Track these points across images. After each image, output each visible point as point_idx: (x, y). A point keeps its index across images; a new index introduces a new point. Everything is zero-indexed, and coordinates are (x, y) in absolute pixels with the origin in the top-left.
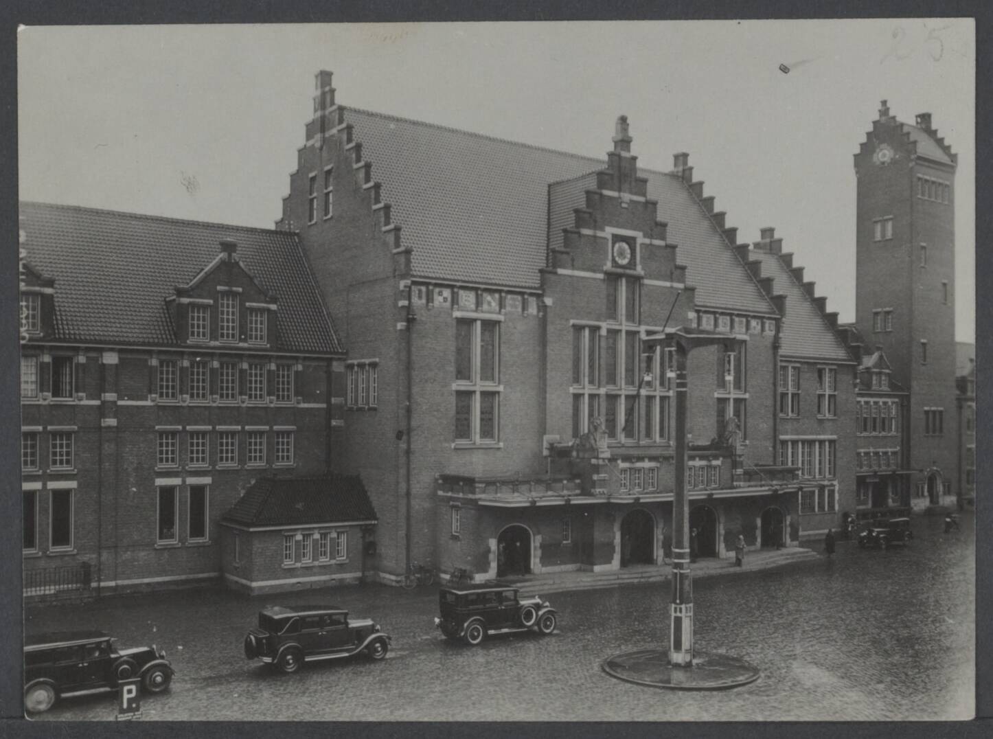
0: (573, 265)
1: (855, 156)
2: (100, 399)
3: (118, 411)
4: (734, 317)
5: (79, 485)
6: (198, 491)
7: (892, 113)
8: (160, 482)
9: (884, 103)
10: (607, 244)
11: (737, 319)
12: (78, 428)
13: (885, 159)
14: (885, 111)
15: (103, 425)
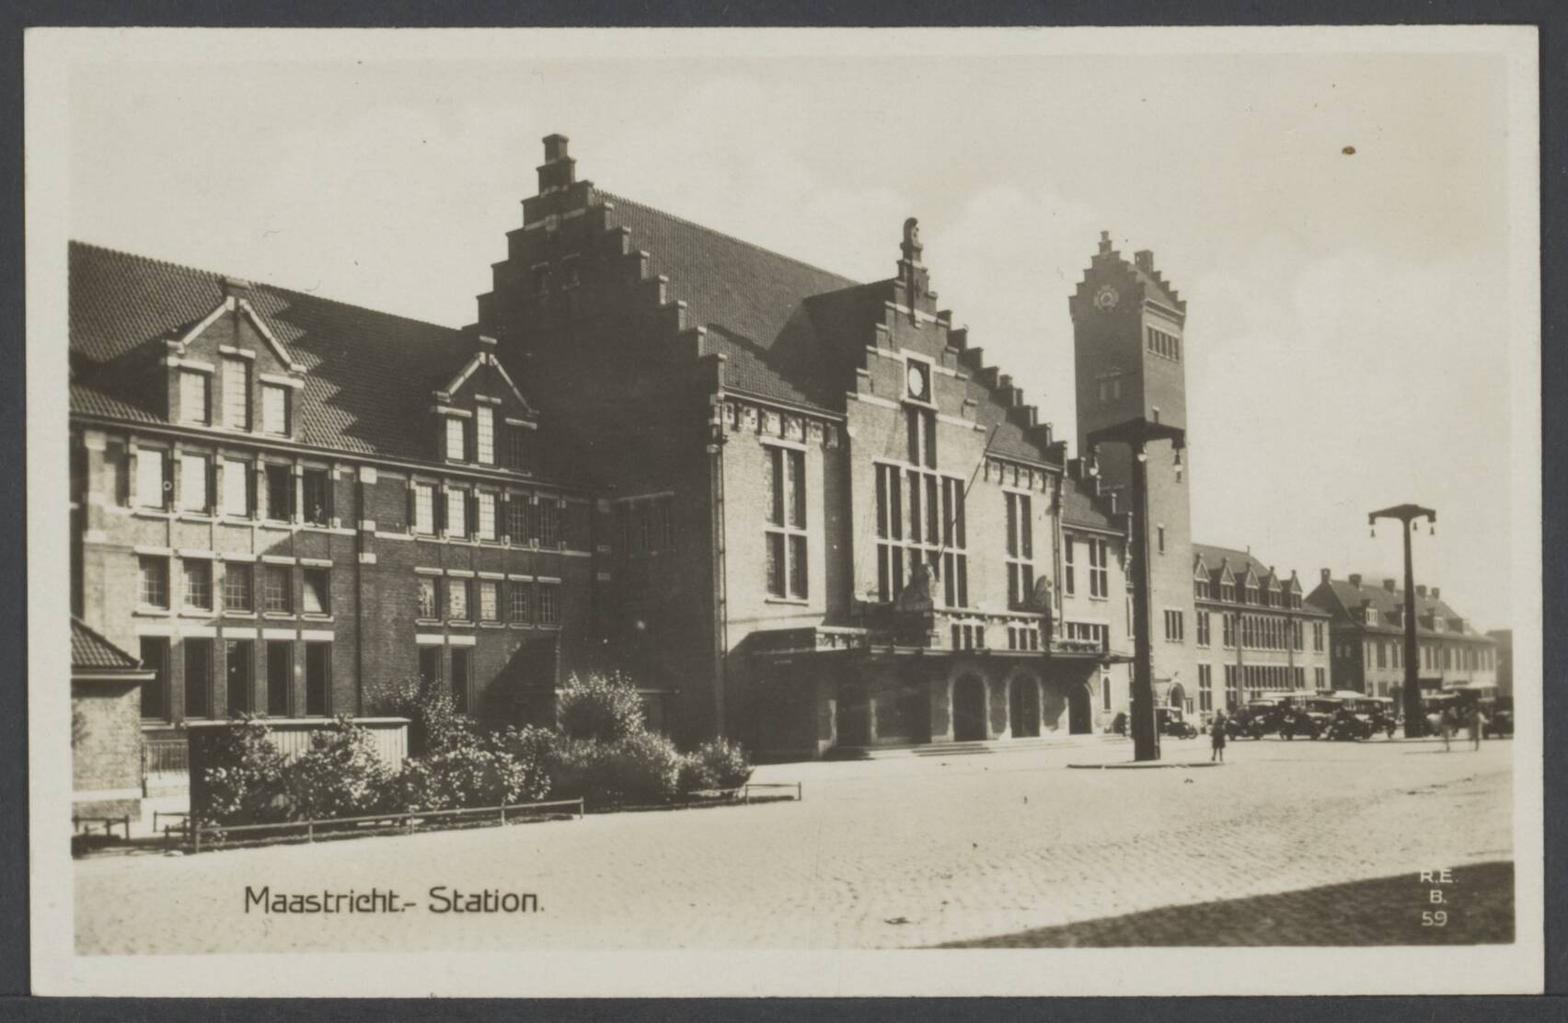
0: (872, 391)
1: (1072, 299)
2: (356, 527)
3: (379, 545)
4: (1018, 467)
5: (336, 636)
6: (460, 653)
7: (1114, 248)
8: (422, 639)
9: (1105, 234)
10: (902, 368)
11: (1021, 471)
12: (334, 563)
13: (1109, 303)
14: (1105, 245)
15: (361, 561)
